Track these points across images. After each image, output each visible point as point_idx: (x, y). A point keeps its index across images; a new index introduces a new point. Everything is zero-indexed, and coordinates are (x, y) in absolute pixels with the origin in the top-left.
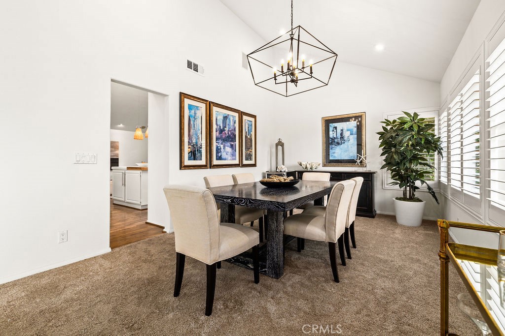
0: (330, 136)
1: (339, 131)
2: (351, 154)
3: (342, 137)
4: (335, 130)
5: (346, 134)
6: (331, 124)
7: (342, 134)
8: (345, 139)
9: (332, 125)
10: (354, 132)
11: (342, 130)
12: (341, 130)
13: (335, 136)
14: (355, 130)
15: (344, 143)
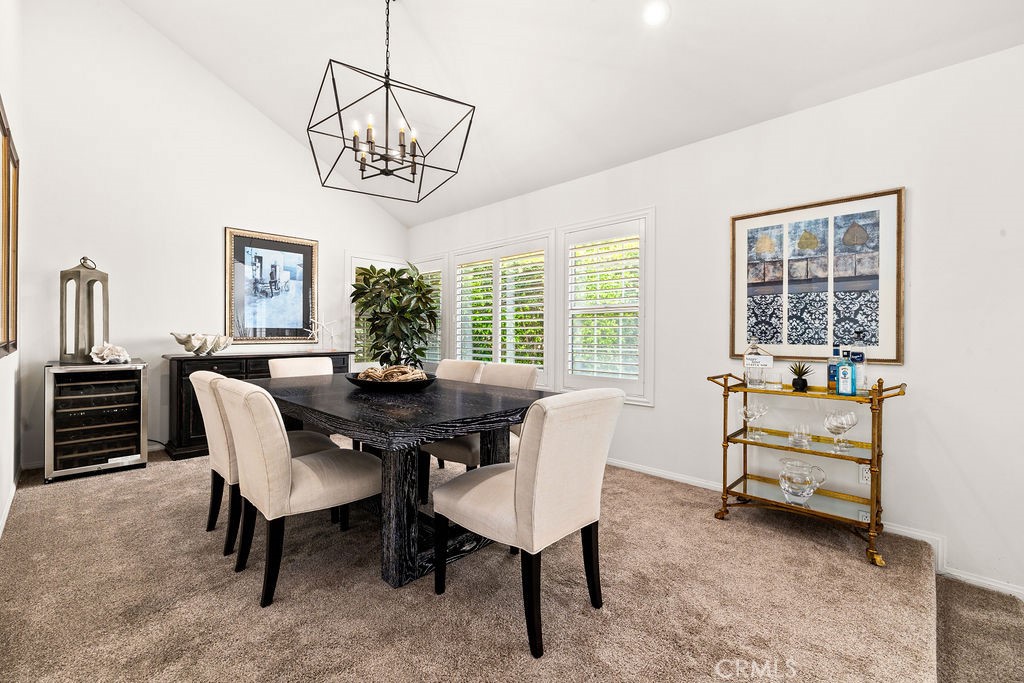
0: (246, 275)
1: (267, 269)
2: (292, 318)
3: (274, 282)
4: (258, 264)
5: (283, 277)
6: (247, 249)
7: (272, 275)
8: (280, 285)
9: (251, 252)
10: (298, 275)
11: (274, 267)
12: (272, 266)
13: (258, 277)
14: (300, 270)
15: (278, 294)
